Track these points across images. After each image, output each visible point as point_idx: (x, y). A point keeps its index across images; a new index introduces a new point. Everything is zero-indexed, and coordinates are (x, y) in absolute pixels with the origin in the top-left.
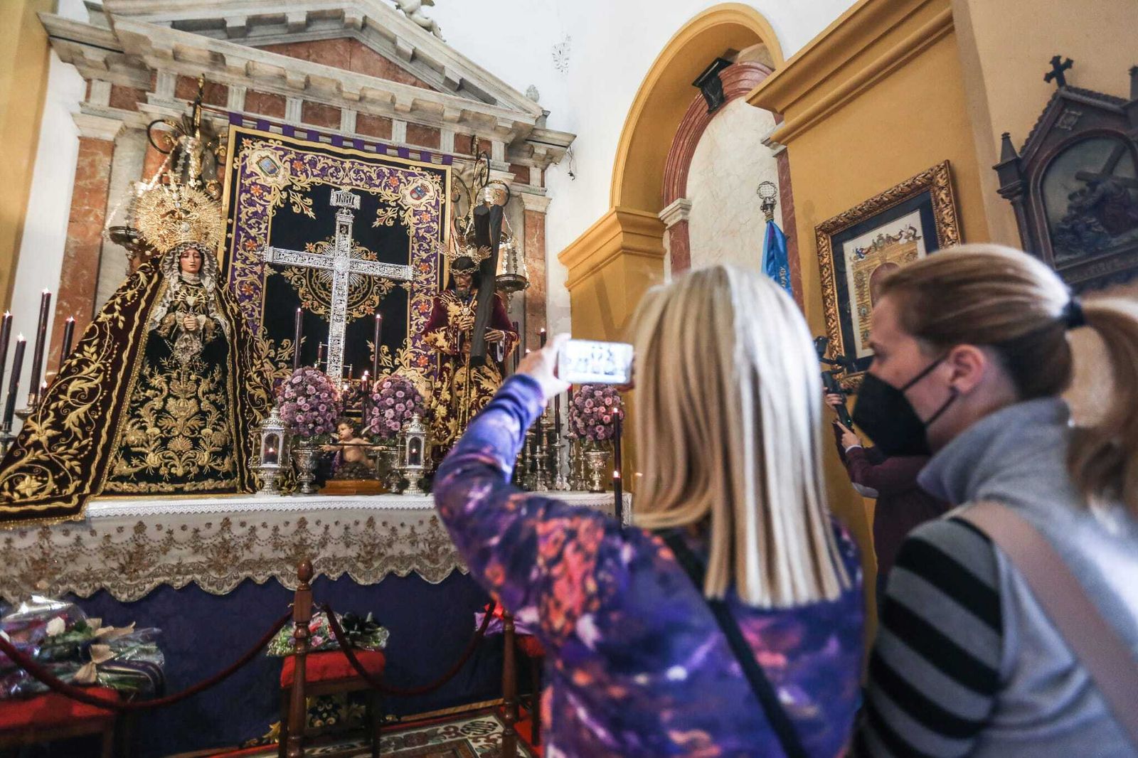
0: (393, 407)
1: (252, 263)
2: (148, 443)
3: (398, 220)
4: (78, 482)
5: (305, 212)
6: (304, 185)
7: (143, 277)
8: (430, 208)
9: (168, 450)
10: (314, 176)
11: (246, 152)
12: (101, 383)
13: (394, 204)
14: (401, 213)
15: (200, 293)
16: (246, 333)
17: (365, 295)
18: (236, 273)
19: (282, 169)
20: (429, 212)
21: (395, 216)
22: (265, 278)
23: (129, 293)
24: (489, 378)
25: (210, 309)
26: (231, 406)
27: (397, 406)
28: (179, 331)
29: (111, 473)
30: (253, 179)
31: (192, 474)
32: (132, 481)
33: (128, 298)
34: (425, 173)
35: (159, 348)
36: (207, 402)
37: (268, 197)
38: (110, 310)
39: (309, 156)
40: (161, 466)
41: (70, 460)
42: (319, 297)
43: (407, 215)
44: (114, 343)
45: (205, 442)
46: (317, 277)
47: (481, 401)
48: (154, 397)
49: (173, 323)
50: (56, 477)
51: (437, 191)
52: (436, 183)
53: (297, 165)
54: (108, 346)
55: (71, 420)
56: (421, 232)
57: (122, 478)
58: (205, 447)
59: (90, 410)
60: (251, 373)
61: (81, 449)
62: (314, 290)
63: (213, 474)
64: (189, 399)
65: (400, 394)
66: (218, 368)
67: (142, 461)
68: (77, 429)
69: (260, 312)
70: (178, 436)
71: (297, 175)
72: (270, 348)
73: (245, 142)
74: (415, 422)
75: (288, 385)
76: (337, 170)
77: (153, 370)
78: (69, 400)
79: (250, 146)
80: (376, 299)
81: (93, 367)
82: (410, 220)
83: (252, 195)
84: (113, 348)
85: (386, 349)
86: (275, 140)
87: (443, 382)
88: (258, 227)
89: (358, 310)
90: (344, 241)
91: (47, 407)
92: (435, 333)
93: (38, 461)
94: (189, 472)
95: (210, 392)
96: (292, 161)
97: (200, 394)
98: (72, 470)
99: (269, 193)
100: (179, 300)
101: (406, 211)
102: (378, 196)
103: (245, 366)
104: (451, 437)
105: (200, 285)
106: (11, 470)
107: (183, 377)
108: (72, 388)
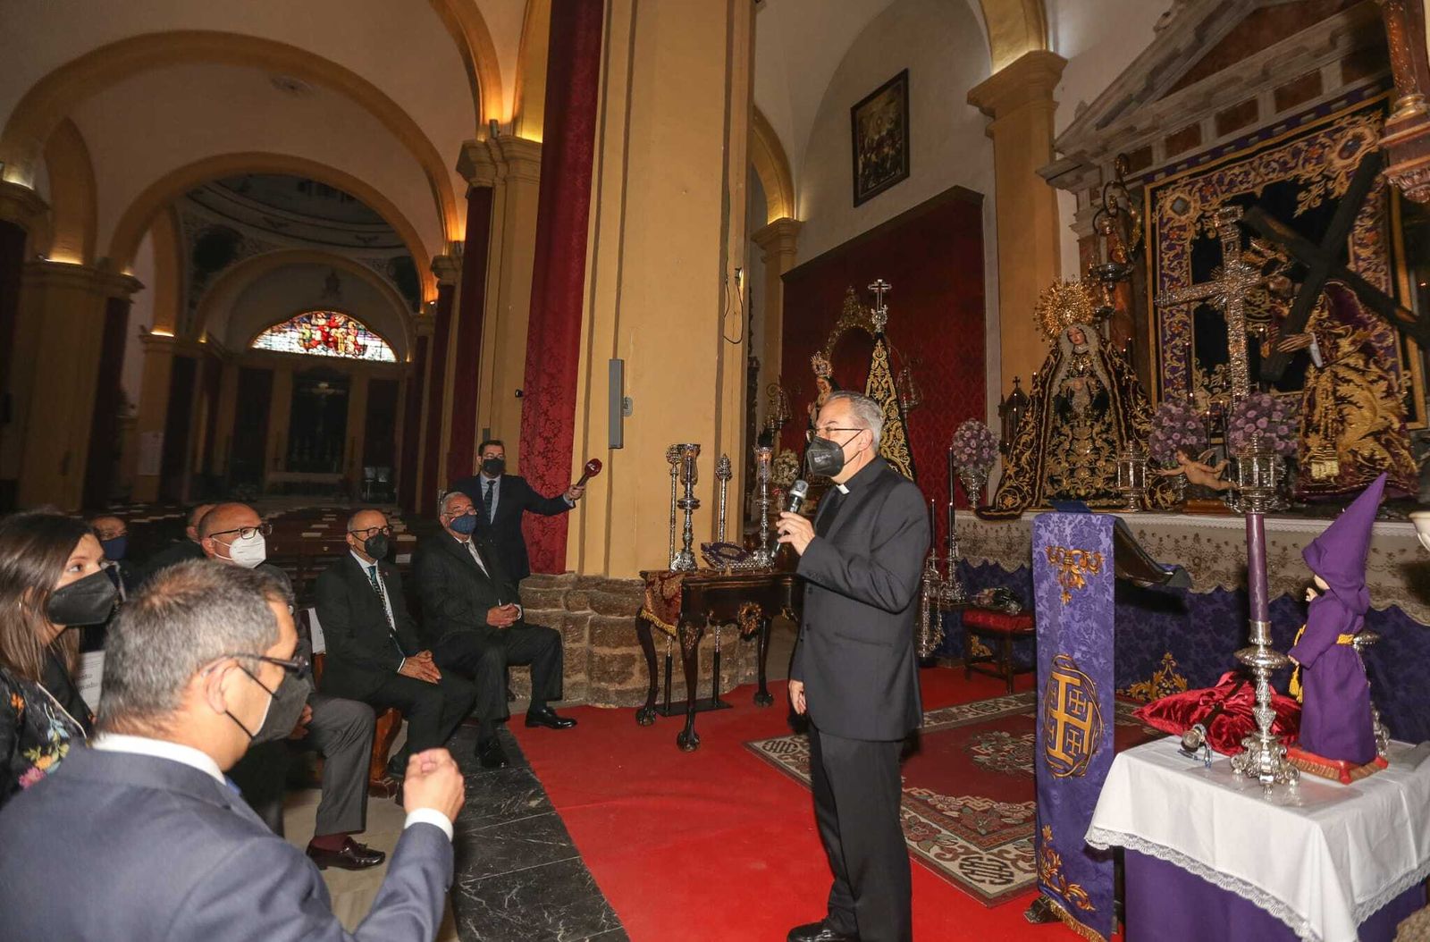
2: (1062, 473)
3: (1326, 196)
4: (1030, 499)
6: (1216, 206)
9: (1075, 478)
11: (1161, 203)
12: (1035, 436)
13: (1319, 178)
14: (1330, 184)
15: (1086, 359)
18: (1165, 317)
19: (1192, 204)
21: (1322, 192)
22: (1192, 313)
23: (1045, 371)
24: (1349, 381)
25: (1095, 368)
28: (1072, 392)
29: (1044, 494)
30: (1170, 225)
31: (1092, 495)
32: (1056, 500)
33: (1044, 376)
34: (1355, 119)
35: (1064, 406)
36: (1100, 440)
37: (1185, 235)
39: (1216, 175)
40: (1070, 489)
41: (1026, 486)
43: (1337, 184)
44: (1039, 408)
45: (1099, 470)
49: (1068, 388)
50: (1021, 496)
52: (1374, 122)
53: (1207, 191)
54: (1036, 411)
55: (1024, 462)
57: (1050, 498)
58: (1100, 474)
59: (1031, 454)
61: (1030, 478)
63: (1107, 494)
64: (1087, 440)
65: (1251, 414)
66: (1108, 413)
67: (1060, 486)
68: (1027, 467)
69: (1191, 345)
71: (1208, 201)
73: (1159, 194)
76: (1247, 174)
77: (1062, 423)
78: (1022, 448)
79: (1164, 196)
81: (1030, 426)
83: (1172, 240)
84: (1038, 411)
86: (1182, 178)
88: (1180, 268)
90: (1233, 260)
91: (1012, 454)
93: (1011, 487)
94: (1089, 493)
95: (1102, 432)
96: (1200, 190)
97: (1094, 435)
98: (1027, 491)
99: (1185, 230)
100: (1072, 368)
101: (1335, 179)
102: (1297, 178)
103: (1129, 406)
104: (1310, 454)
105: (1086, 353)
106: (1001, 491)
107: (1082, 425)
108: (1023, 441)
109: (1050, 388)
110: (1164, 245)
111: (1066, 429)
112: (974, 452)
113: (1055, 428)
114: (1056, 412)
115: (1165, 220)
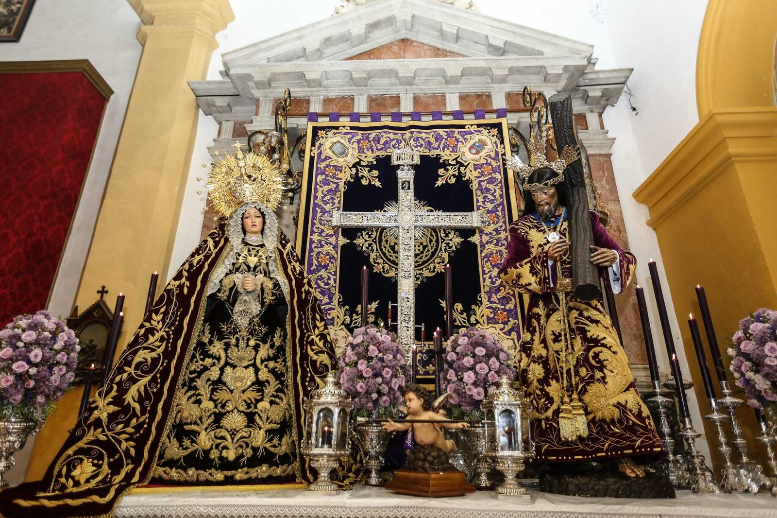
0: (472, 368)
1: (327, 235)
2: (201, 419)
3: (459, 177)
4: (131, 466)
5: (373, 183)
6: (370, 159)
7: (211, 243)
8: (490, 160)
9: (221, 427)
10: (378, 150)
11: (321, 141)
12: (162, 353)
13: (454, 162)
14: (462, 169)
15: (260, 253)
16: (308, 293)
17: (434, 253)
18: (314, 245)
19: (350, 150)
20: (490, 164)
21: (456, 173)
22: (340, 248)
23: (197, 258)
24: (597, 322)
25: (271, 269)
26: (290, 374)
27: (478, 367)
28: (237, 293)
29: (161, 456)
30: (327, 162)
31: (245, 458)
32: (181, 467)
33: (195, 264)
34: (480, 129)
35: (220, 312)
36: (266, 370)
37: (340, 175)
38: (178, 276)
39: (374, 134)
40: (211, 448)
41: (127, 440)
42: (389, 260)
43: (467, 170)
44: (178, 310)
45: (260, 417)
46: (387, 241)
47: (591, 354)
48: (211, 366)
49: (232, 285)
50: (111, 460)
51: (495, 143)
52: (493, 136)
53: (365, 144)
54: (173, 314)
55: (131, 396)
56: (484, 184)
57: (172, 463)
58: (261, 423)
59: (150, 382)
60: (313, 337)
61: (138, 427)
62: (384, 254)
63: (268, 458)
64: (246, 367)
65: (480, 351)
66: (278, 332)
67: (193, 442)
68: (137, 406)
69: (335, 281)
70: (232, 411)
71: (364, 152)
72: (345, 315)
73: (321, 133)
74: (505, 388)
75: (349, 347)
76: (399, 142)
77: (212, 336)
78: (133, 372)
79: (324, 136)
80: (446, 256)
81: (158, 335)
82: (471, 174)
83: (327, 176)
84: (177, 314)
85: (459, 306)
86: (344, 127)
87: (533, 333)
88: (332, 202)
89: (428, 269)
90: (406, 196)
91: (112, 381)
92: (516, 267)
93: (97, 442)
94: (242, 456)
95: (269, 359)
96: (359, 142)
97: (258, 362)
98: (127, 451)
99: (341, 171)
100: (240, 261)
101: (466, 167)
102: (438, 157)
103: (307, 328)
104: (554, 407)
105: (262, 246)
106: (70, 451)
107: (242, 344)
108: (138, 358)
109: (204, 282)
110: (320, 178)
111: (217, 348)
112: (33, 371)
113: (201, 345)
114: (205, 321)
115: (323, 157)
